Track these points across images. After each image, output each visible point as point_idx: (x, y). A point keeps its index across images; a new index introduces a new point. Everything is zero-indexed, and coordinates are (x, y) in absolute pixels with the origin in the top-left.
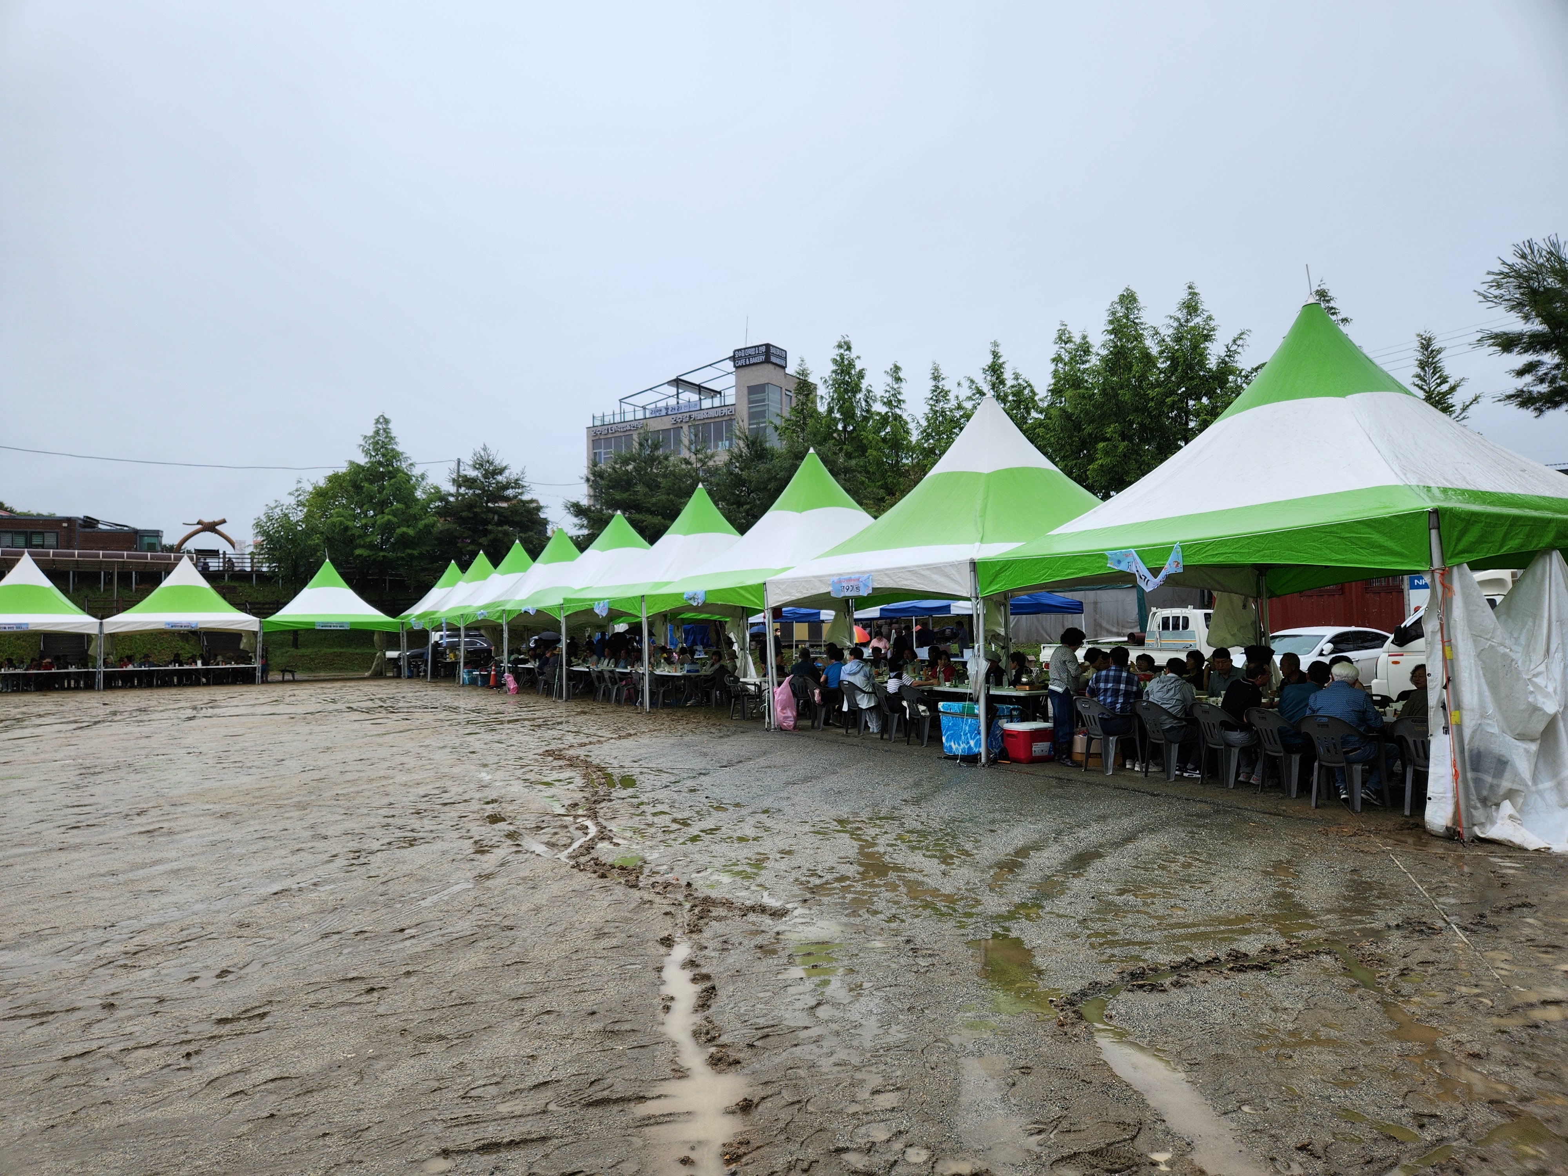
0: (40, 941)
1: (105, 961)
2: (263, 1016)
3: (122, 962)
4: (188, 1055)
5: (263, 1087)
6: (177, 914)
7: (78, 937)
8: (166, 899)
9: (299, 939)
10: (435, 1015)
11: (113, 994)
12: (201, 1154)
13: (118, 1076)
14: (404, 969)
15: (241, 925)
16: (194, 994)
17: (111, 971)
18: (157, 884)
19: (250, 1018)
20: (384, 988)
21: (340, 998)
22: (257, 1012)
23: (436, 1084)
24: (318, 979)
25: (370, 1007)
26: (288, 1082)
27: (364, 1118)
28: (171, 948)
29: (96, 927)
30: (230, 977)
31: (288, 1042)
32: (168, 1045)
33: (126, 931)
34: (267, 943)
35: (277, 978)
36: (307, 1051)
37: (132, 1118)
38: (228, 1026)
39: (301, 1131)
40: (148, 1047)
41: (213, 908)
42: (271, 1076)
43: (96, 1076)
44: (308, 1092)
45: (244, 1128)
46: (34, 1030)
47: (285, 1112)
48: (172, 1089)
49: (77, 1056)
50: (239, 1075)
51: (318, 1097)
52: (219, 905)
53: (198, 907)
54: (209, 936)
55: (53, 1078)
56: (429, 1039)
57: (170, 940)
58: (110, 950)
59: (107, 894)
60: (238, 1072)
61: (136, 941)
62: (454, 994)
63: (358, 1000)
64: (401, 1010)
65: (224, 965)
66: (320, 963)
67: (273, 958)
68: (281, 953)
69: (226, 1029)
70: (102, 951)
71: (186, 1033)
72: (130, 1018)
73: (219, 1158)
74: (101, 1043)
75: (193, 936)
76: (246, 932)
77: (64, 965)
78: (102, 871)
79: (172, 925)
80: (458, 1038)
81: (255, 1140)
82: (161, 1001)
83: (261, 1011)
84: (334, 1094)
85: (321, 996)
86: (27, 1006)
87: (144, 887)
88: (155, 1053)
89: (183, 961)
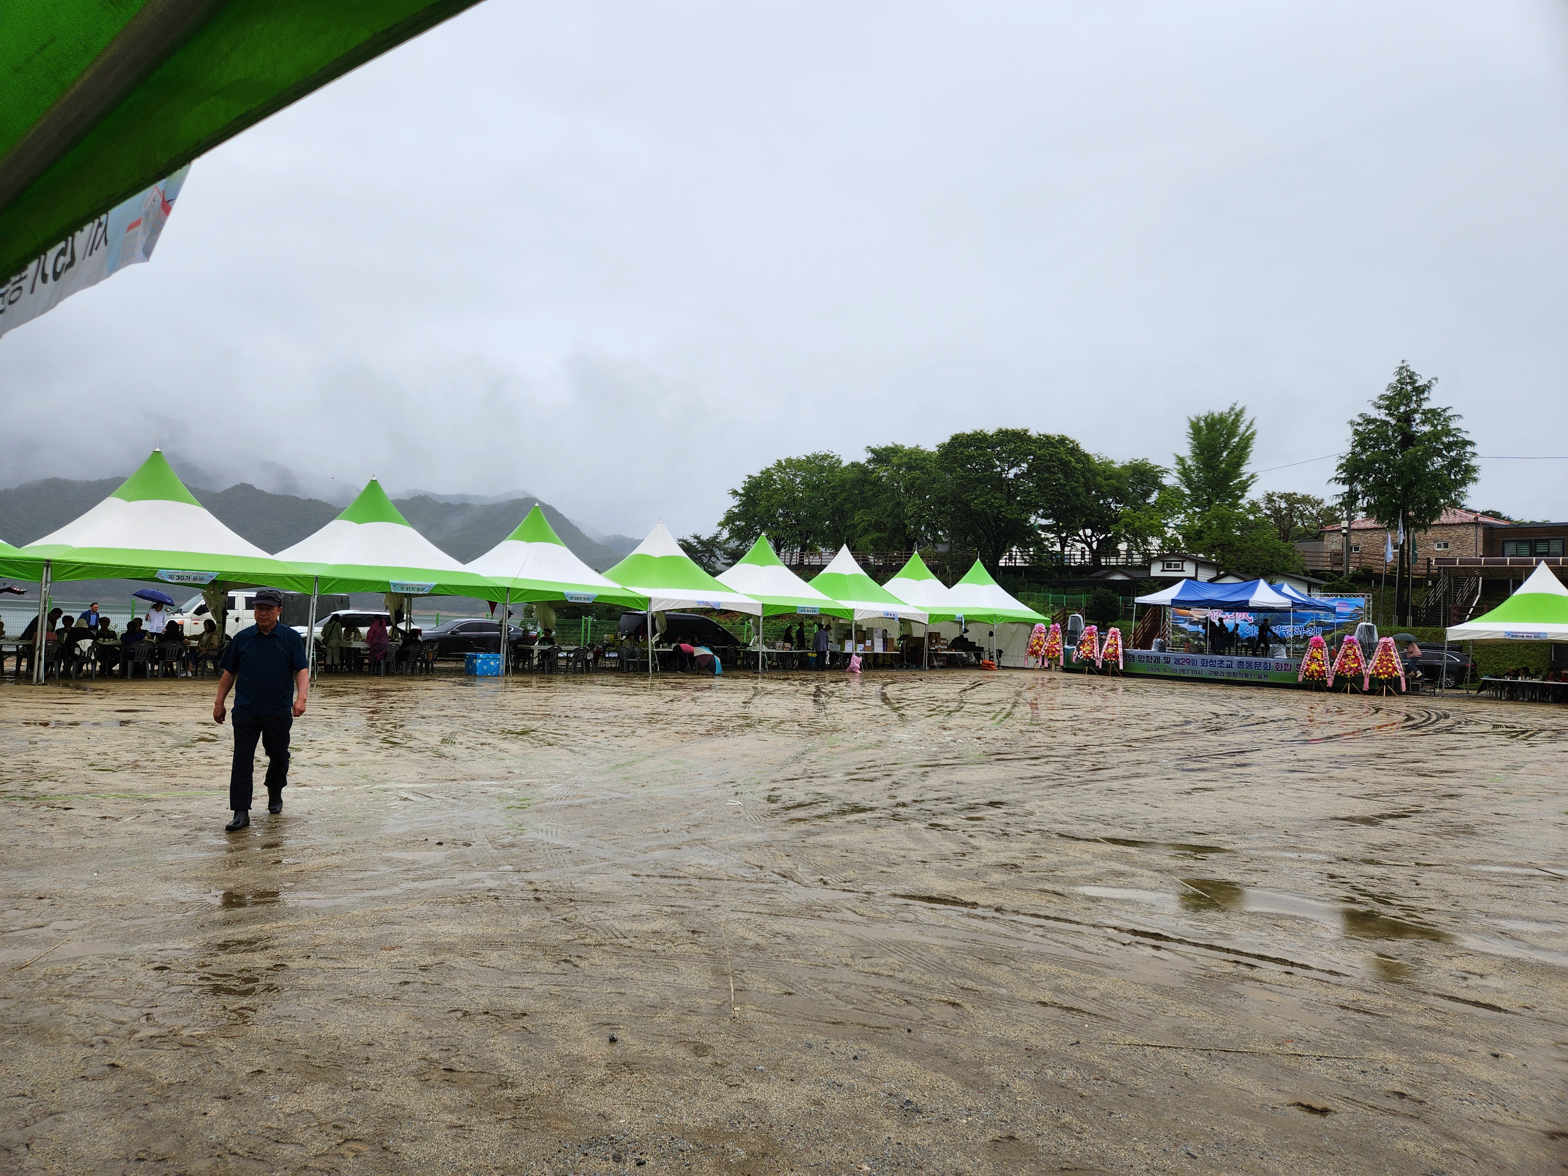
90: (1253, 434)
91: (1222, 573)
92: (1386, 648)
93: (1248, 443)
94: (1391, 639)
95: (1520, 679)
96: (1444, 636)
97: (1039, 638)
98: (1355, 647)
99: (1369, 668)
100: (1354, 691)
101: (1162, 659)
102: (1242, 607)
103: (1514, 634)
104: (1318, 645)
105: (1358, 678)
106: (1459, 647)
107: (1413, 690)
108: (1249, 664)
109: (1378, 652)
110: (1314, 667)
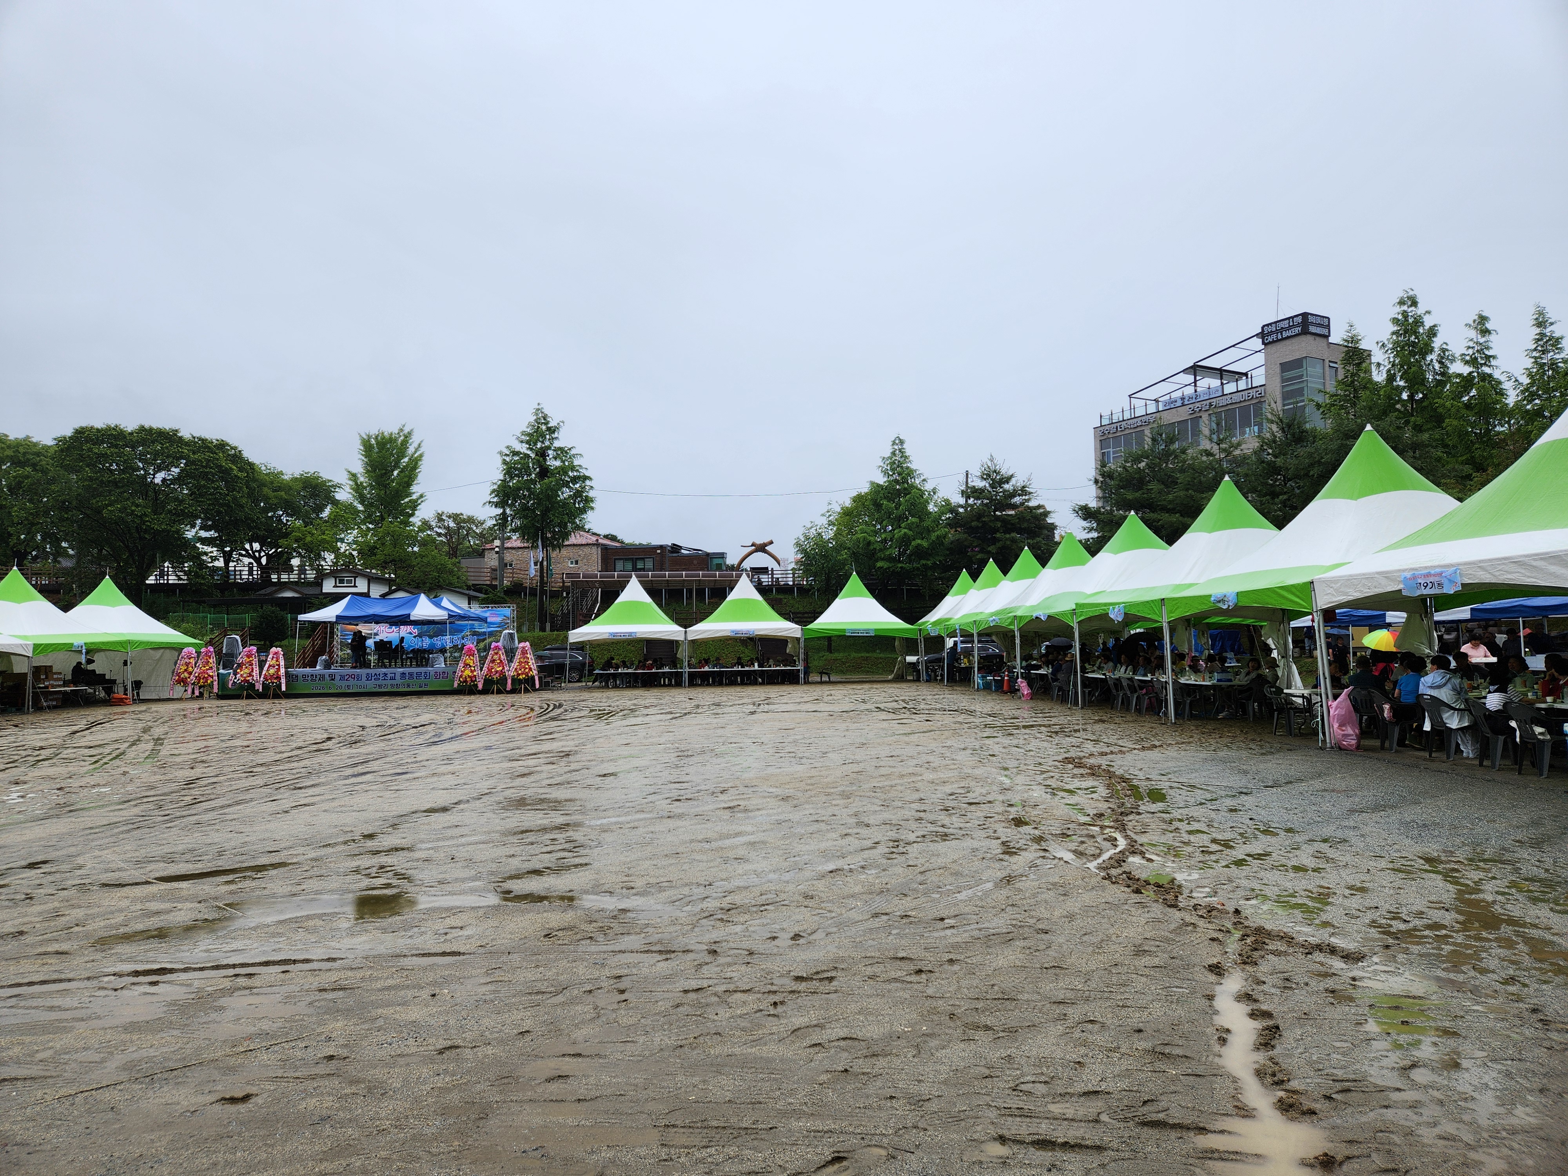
0: (660, 892)
1: (706, 914)
2: (831, 979)
3: (719, 916)
4: (775, 1004)
5: (836, 1044)
6: (756, 880)
7: (686, 891)
8: (748, 867)
9: (853, 915)
10: (980, 1005)
11: (715, 942)
12: (792, 1092)
13: (724, 1013)
14: (947, 957)
15: (806, 897)
16: (775, 951)
17: (712, 923)
18: (741, 852)
19: (821, 980)
20: (930, 971)
21: (893, 974)
22: (826, 975)
23: (987, 1072)
24: (873, 954)
25: (919, 987)
26: (857, 1043)
27: (925, 1089)
28: (754, 909)
29: (698, 885)
30: (802, 941)
31: (853, 1007)
32: (759, 992)
33: (720, 890)
34: (828, 915)
35: (839, 948)
36: (870, 1018)
37: (737, 1050)
38: (804, 984)
39: (871, 1089)
40: (743, 991)
41: (783, 878)
42: (842, 1034)
43: (709, 1010)
44: (874, 1055)
45: (824, 1077)
46: (662, 964)
47: (856, 1069)
48: (765, 1031)
49: (693, 990)
50: (816, 1029)
51: (882, 1062)
52: (787, 877)
53: (772, 876)
54: (783, 903)
55: (678, 1006)
56: (977, 1027)
57: (753, 902)
58: (711, 905)
59: (705, 858)
60: (815, 1026)
61: (729, 899)
62: (996, 988)
63: (909, 979)
64: (948, 995)
65: (796, 929)
66: (873, 939)
67: (835, 929)
68: (840, 925)
69: (802, 986)
70: (705, 905)
71: (772, 984)
72: (729, 965)
73: (806, 1100)
74: (710, 982)
75: (770, 901)
76: (811, 903)
77: (678, 914)
78: (700, 837)
79: (754, 889)
80: (1003, 1031)
81: (834, 1090)
82: (751, 953)
83: (829, 974)
84: (897, 1062)
85: (877, 969)
86: (656, 944)
87: (731, 854)
88: (750, 997)
89: (765, 921)
90: (421, 456)
91: (393, 588)
92: (524, 652)
93: (417, 463)
94: (528, 644)
96: (567, 638)
98: (500, 652)
99: (511, 671)
100: (499, 692)
101: (327, 676)
102: (404, 621)
103: (614, 634)
104: (470, 653)
105: (503, 679)
106: (580, 647)
107: (545, 686)
108: (411, 674)
109: (518, 656)
110: (467, 672)
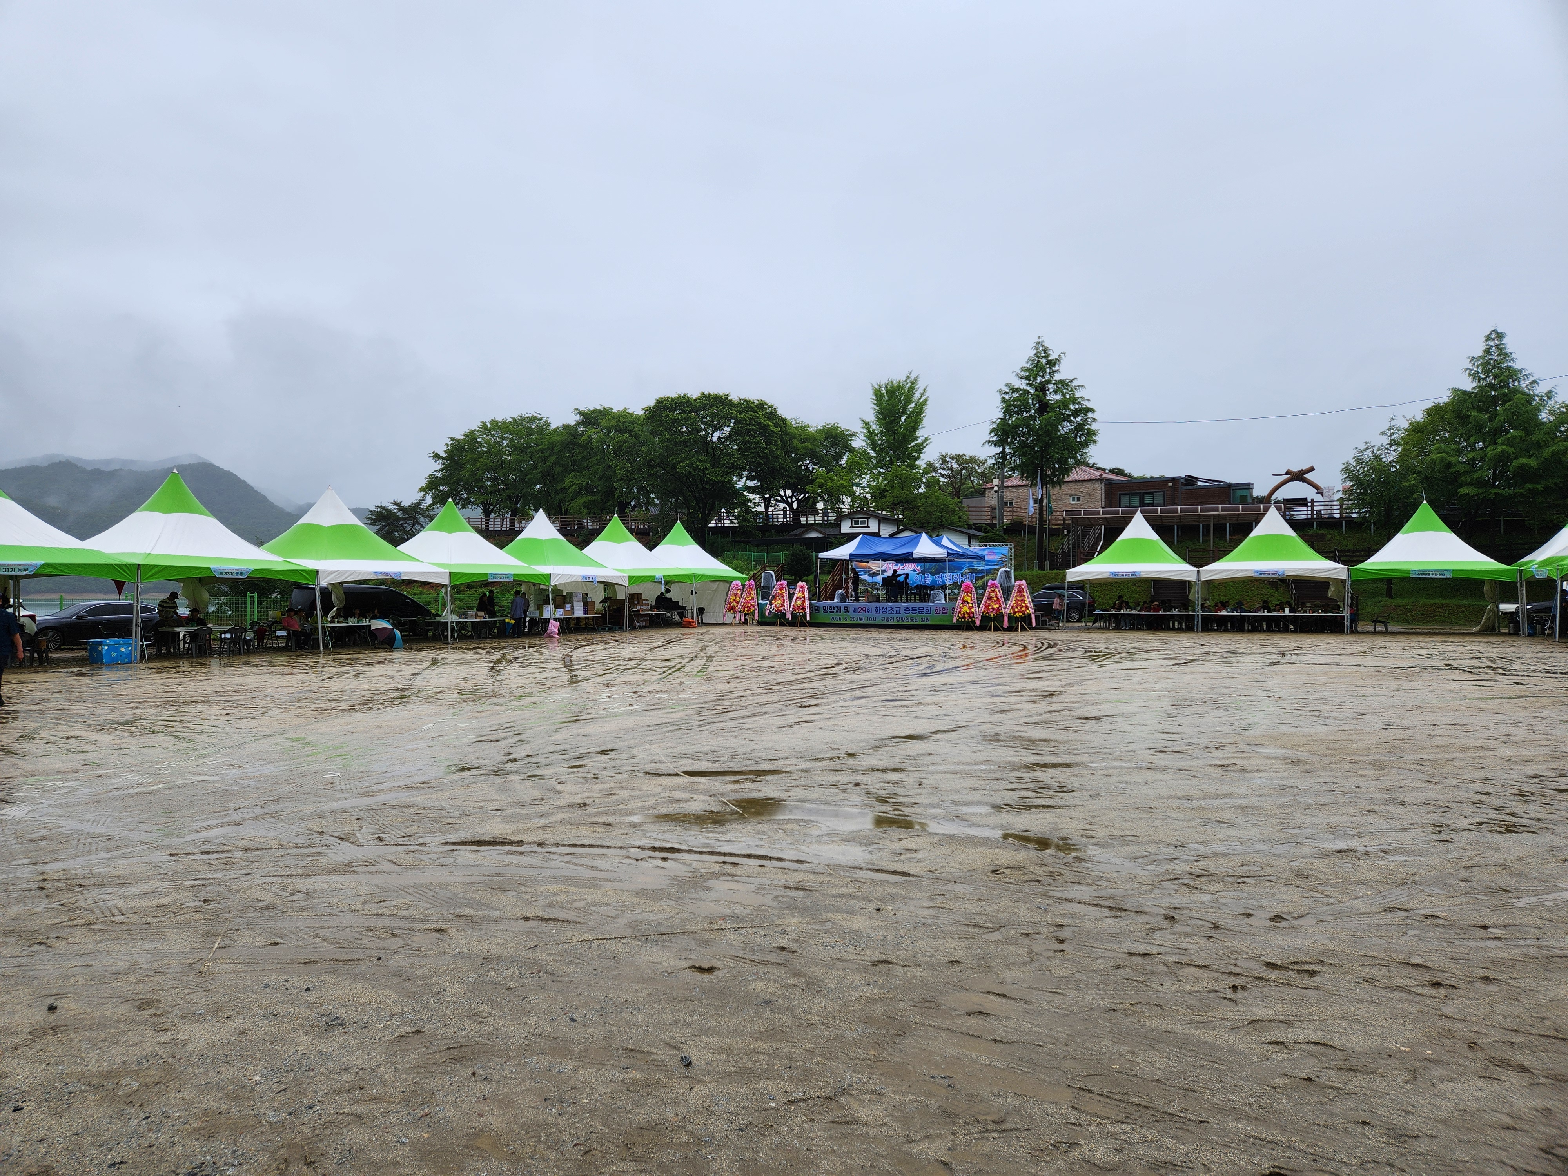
0: (1122, 845)
1: (1171, 877)
2: (1313, 973)
3: (1186, 881)
4: (1234, 988)
5: (1304, 1047)
6: (1239, 849)
7: (1153, 849)
8: (1231, 832)
9: (1358, 904)
10: (1517, 1039)
11: (1175, 908)
12: (1236, 1089)
13: (1170, 986)
14: (1482, 973)
15: (1300, 875)
16: (1247, 929)
17: (1176, 887)
18: (1226, 816)
19: (1299, 972)
20: (1453, 987)
21: (1399, 982)
22: (1307, 967)
23: (1509, 1121)
24: (1376, 954)
25: (1434, 1003)
26: (1331, 1051)
27: (1412, 1124)
28: (1230, 880)
29: (1168, 844)
30: (1284, 924)
31: (1336, 1010)
32: (1217, 971)
33: (1193, 853)
34: (1325, 900)
35: (1332, 939)
36: (1356, 1027)
37: (1178, 1028)
38: (1276, 972)
39: (1338, 1108)
40: (1198, 966)
41: (1274, 850)
42: (1314, 1038)
43: (1154, 979)
44: (1351, 1069)
45: (1280, 1081)
46: (1110, 921)
47: (1324, 1080)
48: (1216, 1015)
49: (1139, 954)
50: (1281, 1025)
51: (1359, 1080)
52: (1280, 850)
53: (1260, 846)
54: (1267, 878)
55: (1118, 967)
56: (1506, 1065)
57: (1231, 872)
58: (1178, 867)
59: (1182, 816)
60: (1281, 1022)
61: (1201, 864)
62: (1547, 1023)
63: (1419, 990)
64: (1474, 1019)
65: (1279, 910)
66: (1380, 937)
67: (1330, 918)
68: (1337, 915)
69: (1273, 974)
70: (1171, 866)
71: (1236, 965)
72: (1187, 935)
73: (1252, 1100)
74: (1161, 950)
75: (1252, 874)
76: (1304, 883)
77: (1139, 871)
78: (1180, 794)
79: (1234, 858)
80: (1547, 1077)
81: (1289, 1098)
82: (1216, 927)
83: (1311, 968)
84: (1381, 1084)
85: (1377, 972)
86: (1107, 898)
87: (1213, 816)
88: (1206, 974)
89: (1241, 895)
90: (926, 400)
91: (901, 528)
92: (1020, 590)
93: (922, 408)
94: (1024, 582)
95: (1122, 612)
96: (1064, 577)
97: (736, 595)
98: (997, 590)
99: (1007, 608)
100: (996, 629)
101: (843, 609)
102: (907, 558)
103: (1116, 574)
104: (968, 590)
105: (999, 617)
106: (1080, 585)
107: (1042, 625)
108: (914, 609)
109: (1015, 592)
110: (965, 609)
